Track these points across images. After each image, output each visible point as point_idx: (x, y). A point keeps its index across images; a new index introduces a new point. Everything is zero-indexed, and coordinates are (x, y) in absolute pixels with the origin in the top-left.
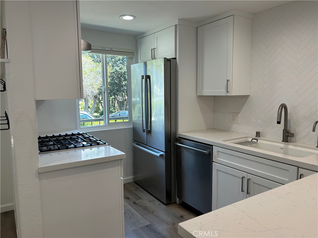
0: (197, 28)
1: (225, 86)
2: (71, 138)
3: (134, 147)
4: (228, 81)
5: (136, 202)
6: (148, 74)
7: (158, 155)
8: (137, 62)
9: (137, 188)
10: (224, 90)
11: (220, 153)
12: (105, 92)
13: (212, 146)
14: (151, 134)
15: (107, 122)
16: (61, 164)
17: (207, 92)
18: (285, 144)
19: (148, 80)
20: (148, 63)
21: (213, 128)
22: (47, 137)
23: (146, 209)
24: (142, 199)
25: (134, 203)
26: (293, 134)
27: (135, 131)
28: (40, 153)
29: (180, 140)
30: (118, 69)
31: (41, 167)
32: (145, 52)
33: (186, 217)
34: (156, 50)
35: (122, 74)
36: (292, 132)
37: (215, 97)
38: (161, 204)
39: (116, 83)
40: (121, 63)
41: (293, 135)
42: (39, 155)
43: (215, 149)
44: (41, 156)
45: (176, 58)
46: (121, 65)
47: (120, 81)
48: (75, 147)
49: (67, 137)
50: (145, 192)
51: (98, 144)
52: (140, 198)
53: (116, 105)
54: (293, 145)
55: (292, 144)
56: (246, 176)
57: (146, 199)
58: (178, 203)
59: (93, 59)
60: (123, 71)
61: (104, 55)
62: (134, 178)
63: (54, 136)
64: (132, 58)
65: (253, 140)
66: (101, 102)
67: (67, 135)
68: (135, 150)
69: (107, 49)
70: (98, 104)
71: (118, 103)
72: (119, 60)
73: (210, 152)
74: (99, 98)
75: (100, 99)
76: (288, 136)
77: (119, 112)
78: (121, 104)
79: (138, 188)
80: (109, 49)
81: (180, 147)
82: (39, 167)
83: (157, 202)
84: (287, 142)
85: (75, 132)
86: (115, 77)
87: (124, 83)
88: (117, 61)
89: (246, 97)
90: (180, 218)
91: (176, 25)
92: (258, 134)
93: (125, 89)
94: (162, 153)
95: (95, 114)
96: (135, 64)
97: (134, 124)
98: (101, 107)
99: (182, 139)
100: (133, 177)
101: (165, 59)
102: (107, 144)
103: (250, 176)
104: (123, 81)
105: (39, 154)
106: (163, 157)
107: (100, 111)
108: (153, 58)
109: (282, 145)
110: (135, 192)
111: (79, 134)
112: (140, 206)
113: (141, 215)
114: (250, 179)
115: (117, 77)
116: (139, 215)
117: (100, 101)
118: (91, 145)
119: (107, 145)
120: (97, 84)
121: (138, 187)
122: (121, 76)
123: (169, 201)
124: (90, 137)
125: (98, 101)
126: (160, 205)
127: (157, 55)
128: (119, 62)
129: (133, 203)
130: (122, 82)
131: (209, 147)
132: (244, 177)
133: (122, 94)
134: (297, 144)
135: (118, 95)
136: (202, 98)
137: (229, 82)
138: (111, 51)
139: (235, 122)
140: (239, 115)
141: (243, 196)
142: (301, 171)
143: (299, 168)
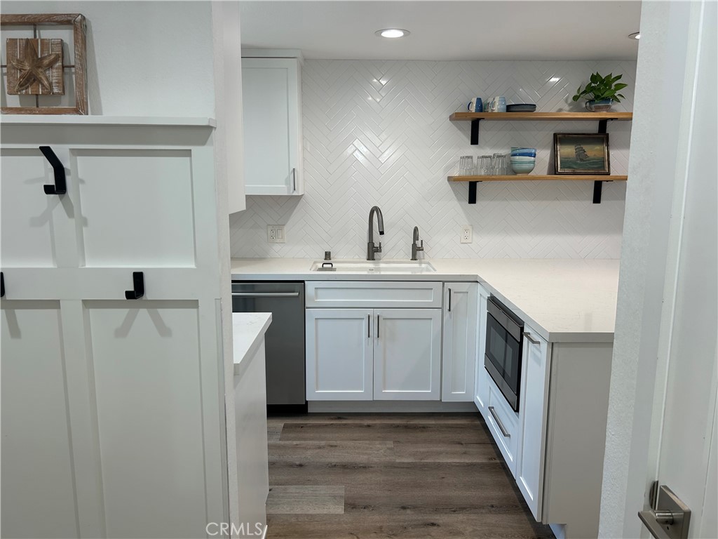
11: (320, 291)
13: (303, 281)
41: (380, 249)
84: (373, 259)
92: (328, 255)
103: (378, 312)
114: (379, 315)
132: (371, 316)
134: (385, 260)
139: (278, 241)
140: (285, 228)
141: (368, 344)
142: (448, 285)
143: (444, 282)
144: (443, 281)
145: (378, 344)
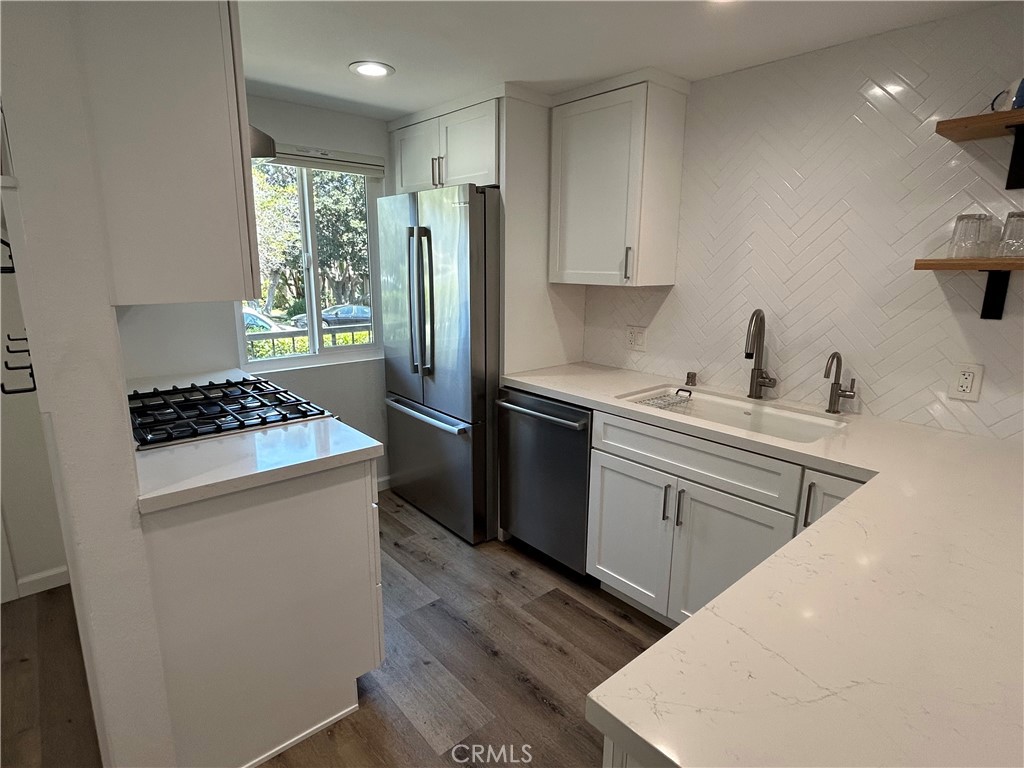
0: (551, 109)
1: (621, 263)
2: (225, 395)
3: (389, 408)
4: (628, 249)
5: (401, 542)
6: (423, 225)
7: (455, 430)
8: (391, 192)
9: (398, 506)
10: (618, 273)
11: (610, 429)
12: (308, 269)
13: (591, 410)
14: (433, 379)
15: (317, 347)
16: (207, 486)
17: (575, 274)
18: (756, 404)
19: (424, 240)
20: (423, 196)
21: (584, 363)
22: (156, 394)
23: (425, 559)
24: (414, 533)
25: (396, 544)
26: (774, 380)
27: (389, 368)
28: (140, 448)
29: (507, 393)
30: (329, 202)
31: (147, 496)
32: (415, 165)
33: (523, 574)
34: (443, 162)
35: (340, 215)
36: (772, 375)
37: (588, 287)
38: (463, 544)
39: (326, 237)
40: (337, 188)
41: (773, 383)
42: (138, 454)
43: (599, 420)
44: (143, 456)
45: (498, 187)
46: (336, 192)
47: (336, 232)
48: (242, 426)
49: (213, 394)
50: (420, 516)
51: (304, 415)
52: (408, 532)
53: (327, 290)
54: (775, 407)
55: (773, 402)
56: (674, 485)
57: (425, 534)
58: (501, 538)
59: (267, 176)
60: (343, 208)
61: (304, 170)
62: (390, 481)
63: (176, 391)
64: (378, 180)
65: (680, 392)
66: (289, 282)
67: (212, 387)
68: (391, 416)
69: (312, 154)
70: (280, 290)
71: (330, 285)
72: (332, 180)
73: (585, 425)
74: (284, 274)
75: (287, 276)
76: (761, 385)
77: (335, 309)
78: (340, 288)
79: (402, 506)
80: (319, 155)
81: (508, 410)
82: (141, 498)
83: (452, 540)
84: (760, 398)
85: (236, 376)
86: (321, 222)
87: (345, 238)
88: (327, 183)
89: (664, 291)
90: (510, 577)
91: (499, 99)
92: (691, 378)
93: (347, 253)
94: (462, 425)
95: (277, 313)
96: (387, 196)
97: (386, 349)
98: (289, 296)
99: (511, 392)
100: (387, 478)
101: (471, 186)
102: (327, 413)
103: (684, 485)
104: (344, 232)
105: (138, 450)
106: (465, 435)
107: (287, 305)
108: (438, 182)
109: (749, 405)
110: (395, 516)
111: (245, 382)
112: (412, 552)
113: (415, 575)
114: (683, 491)
115: (327, 221)
116: (410, 577)
117: (286, 281)
118: (285, 418)
119: (327, 416)
120: (280, 238)
121: (400, 502)
122: (338, 220)
123: (481, 536)
124: (278, 393)
125: (281, 281)
126: (458, 546)
127: (447, 177)
128: (331, 184)
129: (393, 546)
130: (341, 236)
131: (584, 413)
132: (669, 486)
133: (341, 265)
134: (780, 402)
135: (330, 267)
136: (559, 289)
137: (630, 253)
138: (325, 161)
139: (637, 348)
140: (646, 332)
141: (666, 530)
142: (811, 477)
143: (804, 468)
144: (804, 465)
145: (680, 536)
